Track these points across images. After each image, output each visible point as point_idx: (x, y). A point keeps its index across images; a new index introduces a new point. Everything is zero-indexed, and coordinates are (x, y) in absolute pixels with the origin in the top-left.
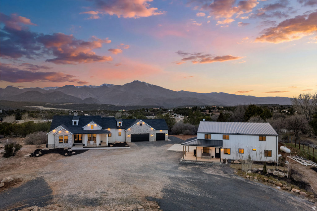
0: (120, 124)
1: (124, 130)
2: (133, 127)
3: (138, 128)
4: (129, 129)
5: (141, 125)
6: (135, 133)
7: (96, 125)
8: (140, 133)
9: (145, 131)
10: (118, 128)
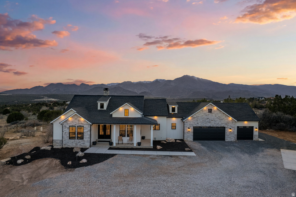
0: (173, 109)
1: (180, 119)
2: (197, 115)
3: (206, 117)
4: (190, 118)
5: (210, 111)
6: (199, 125)
7: (132, 109)
8: (208, 125)
9: (217, 122)
10: (170, 116)
